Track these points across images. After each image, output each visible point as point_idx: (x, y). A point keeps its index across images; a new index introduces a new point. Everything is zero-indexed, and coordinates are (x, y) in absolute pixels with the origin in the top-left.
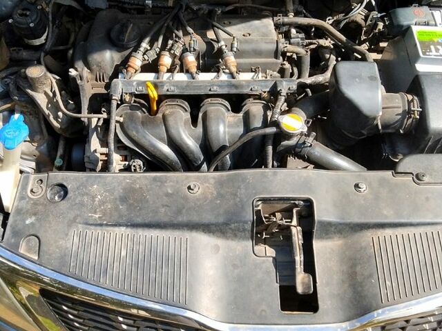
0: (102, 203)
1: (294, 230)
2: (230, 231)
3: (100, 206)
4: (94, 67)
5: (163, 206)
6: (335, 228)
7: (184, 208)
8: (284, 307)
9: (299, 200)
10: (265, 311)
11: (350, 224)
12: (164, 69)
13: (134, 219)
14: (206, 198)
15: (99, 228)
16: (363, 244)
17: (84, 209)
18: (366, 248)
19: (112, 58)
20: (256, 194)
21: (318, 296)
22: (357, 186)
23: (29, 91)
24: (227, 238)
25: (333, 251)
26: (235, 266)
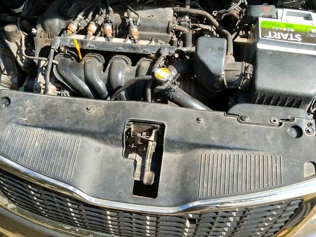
0: (30, 112)
1: (150, 143)
2: (109, 139)
3: (28, 113)
4: (47, 28)
5: (68, 118)
6: (178, 145)
7: (81, 120)
8: (135, 193)
9: (157, 124)
10: (121, 193)
11: (187, 143)
12: (90, 33)
13: (47, 124)
14: (96, 116)
15: (25, 127)
16: (195, 158)
17: (18, 114)
18: (196, 160)
19: (60, 24)
20: (129, 117)
21: (159, 188)
22: (198, 119)
23: (6, 41)
24: (107, 144)
25: (175, 160)
26: (108, 162)
